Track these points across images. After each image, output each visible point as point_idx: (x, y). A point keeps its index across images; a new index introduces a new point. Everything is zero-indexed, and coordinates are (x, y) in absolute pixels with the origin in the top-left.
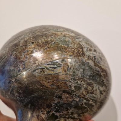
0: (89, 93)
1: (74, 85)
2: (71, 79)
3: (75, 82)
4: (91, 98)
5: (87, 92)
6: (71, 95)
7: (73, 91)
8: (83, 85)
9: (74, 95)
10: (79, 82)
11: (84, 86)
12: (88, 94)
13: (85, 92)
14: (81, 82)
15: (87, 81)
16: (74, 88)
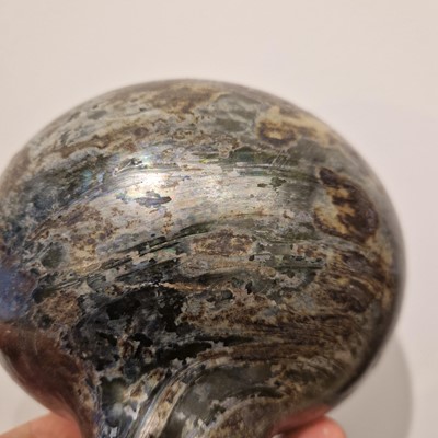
0: (97, 240)
1: (38, 261)
2: (23, 253)
3: (35, 249)
4: (122, 248)
5: (90, 244)
6: (58, 292)
7: (49, 276)
8: (59, 236)
9: (61, 284)
10: (42, 241)
11: (64, 235)
12: (94, 246)
13: (82, 248)
14: (47, 234)
15: (60, 217)
16: (44, 269)
